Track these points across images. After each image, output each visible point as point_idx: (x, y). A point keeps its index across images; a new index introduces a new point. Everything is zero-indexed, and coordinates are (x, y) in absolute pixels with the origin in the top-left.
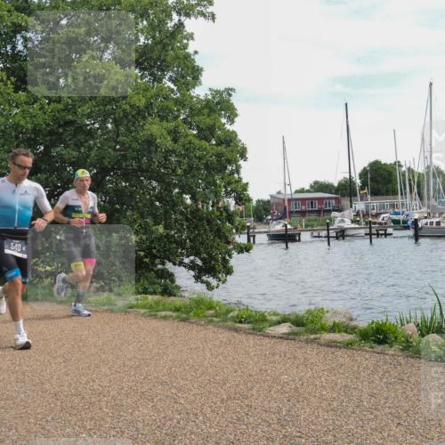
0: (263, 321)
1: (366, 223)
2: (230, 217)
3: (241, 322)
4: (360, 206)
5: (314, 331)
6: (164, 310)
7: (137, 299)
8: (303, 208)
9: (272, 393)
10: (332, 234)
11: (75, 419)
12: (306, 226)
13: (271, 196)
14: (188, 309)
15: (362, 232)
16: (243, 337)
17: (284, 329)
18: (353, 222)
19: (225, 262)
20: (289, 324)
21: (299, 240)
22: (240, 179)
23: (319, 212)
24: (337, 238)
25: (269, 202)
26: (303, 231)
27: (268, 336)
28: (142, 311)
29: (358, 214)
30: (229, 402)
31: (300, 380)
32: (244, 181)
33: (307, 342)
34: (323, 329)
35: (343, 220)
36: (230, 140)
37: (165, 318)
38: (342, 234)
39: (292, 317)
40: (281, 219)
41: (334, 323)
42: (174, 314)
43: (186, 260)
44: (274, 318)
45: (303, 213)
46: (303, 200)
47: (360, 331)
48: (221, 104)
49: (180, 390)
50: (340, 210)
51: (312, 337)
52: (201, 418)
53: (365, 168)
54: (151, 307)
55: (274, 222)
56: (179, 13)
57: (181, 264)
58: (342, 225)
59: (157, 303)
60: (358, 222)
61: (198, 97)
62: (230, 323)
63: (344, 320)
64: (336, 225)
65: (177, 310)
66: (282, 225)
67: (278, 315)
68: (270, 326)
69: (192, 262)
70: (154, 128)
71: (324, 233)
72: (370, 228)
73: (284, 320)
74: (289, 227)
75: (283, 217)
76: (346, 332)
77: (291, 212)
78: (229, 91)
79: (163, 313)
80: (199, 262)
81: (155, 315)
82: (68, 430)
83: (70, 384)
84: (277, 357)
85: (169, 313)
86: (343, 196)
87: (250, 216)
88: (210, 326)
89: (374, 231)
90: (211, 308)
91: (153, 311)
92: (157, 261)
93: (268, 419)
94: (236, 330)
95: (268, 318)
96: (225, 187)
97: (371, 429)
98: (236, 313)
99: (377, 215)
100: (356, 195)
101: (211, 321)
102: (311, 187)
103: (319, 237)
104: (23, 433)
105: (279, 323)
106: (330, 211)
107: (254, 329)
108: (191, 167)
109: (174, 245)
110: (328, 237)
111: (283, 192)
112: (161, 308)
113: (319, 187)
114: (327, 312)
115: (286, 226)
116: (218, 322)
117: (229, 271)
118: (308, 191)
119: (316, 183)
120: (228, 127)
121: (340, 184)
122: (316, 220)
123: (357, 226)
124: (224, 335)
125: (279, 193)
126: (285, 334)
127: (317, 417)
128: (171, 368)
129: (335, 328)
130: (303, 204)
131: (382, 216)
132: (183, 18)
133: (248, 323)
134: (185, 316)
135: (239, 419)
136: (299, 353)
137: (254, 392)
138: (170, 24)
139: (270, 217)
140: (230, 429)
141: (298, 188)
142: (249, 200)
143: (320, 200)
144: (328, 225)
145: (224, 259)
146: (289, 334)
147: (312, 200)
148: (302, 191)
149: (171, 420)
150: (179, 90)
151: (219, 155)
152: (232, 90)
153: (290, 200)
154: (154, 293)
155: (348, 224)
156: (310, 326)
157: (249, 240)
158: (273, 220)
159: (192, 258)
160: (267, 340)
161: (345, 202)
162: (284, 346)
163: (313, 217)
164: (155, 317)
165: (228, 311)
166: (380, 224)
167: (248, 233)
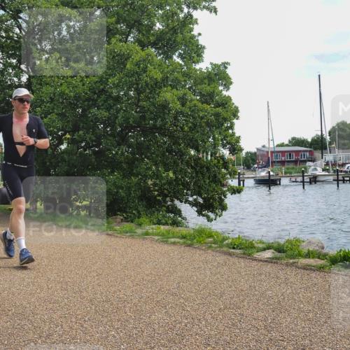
0: (252, 248)
1: (334, 171)
2: (225, 164)
3: (234, 248)
4: (329, 157)
5: (293, 257)
6: (173, 238)
7: (152, 229)
8: (283, 159)
9: (260, 305)
10: (307, 179)
11: (106, 320)
12: (285, 173)
13: (258, 149)
14: (192, 237)
15: (331, 178)
16: (235, 260)
17: (268, 254)
18: (323, 170)
19: (221, 201)
20: (272, 251)
21: (280, 184)
22: (233, 134)
23: (296, 162)
24: (310, 183)
25: (255, 153)
26: (283, 177)
27: (255, 260)
28: (156, 238)
29: (327, 164)
30: (225, 311)
31: (282, 295)
32: (237, 135)
33: (287, 265)
34: (300, 255)
35: (316, 168)
36: (225, 103)
37: (174, 243)
38: (314, 180)
39: (275, 245)
40: (265, 167)
41: (309, 251)
42: (182, 241)
43: (191, 199)
44: (261, 246)
45: (283, 163)
46: (283, 153)
47: (330, 257)
48: (219, 75)
49: (186, 300)
50: (313, 161)
51: (291, 261)
52: (204, 323)
53: (333, 127)
54: (163, 235)
55: (260, 170)
56: (188, 7)
57: (187, 201)
58: (314, 172)
59: (168, 232)
60: (328, 170)
61: (200, 69)
62: (225, 249)
63: (317, 248)
64: (310, 172)
65: (184, 237)
66: (266, 172)
67: (263, 243)
68: (257, 252)
69: (195, 200)
70: (168, 95)
71: (300, 179)
72: (338, 175)
73: (269, 248)
74: (271, 173)
75: (267, 166)
76: (319, 258)
77: (273, 162)
78: (225, 65)
79: (173, 240)
80: (201, 200)
81: (167, 241)
82: (101, 328)
83: (102, 293)
84: (263, 276)
85: (177, 240)
86: (315, 149)
87: (240, 165)
88: (209, 251)
89: (340, 178)
90: (211, 236)
91: (165, 239)
92: (168, 199)
93: (256, 326)
94: (230, 254)
95: (256, 245)
96: (222, 140)
97: (341, 336)
98: (230, 241)
99: (343, 165)
100: (326, 149)
101: (210, 247)
102: (290, 142)
103: (296, 182)
104: (67, 329)
105: (264, 249)
106: (305, 161)
107: (244, 254)
108: (195, 125)
109: (181, 187)
110: (303, 182)
111: (267, 146)
112: (171, 235)
113: (296, 142)
114: (303, 242)
115: (269, 172)
116: (216, 248)
117: (224, 208)
118: (287, 145)
119: (293, 139)
120: (224, 93)
121: (313, 140)
122: (293, 168)
123: (327, 173)
124: (221, 258)
125: (264, 146)
126: (269, 258)
127: (296, 325)
128: (179, 283)
129: (309, 255)
130: (283, 156)
131: (347, 165)
132: (191, 10)
133: (240, 249)
134: (190, 242)
135: (233, 325)
136: (281, 274)
137: (245, 303)
138: (182, 15)
139: (256, 166)
140: (227, 332)
141: (279, 143)
142: (241, 150)
143: (297, 152)
144: (303, 172)
145: (220, 198)
146: (273, 258)
147: (290, 153)
148: (282, 145)
149: (180, 323)
150: (186, 65)
151: (217, 115)
152: (228, 63)
153: (272, 152)
154: (166, 224)
155: (319, 172)
156: (289, 253)
157: (239, 184)
158: (259, 168)
159: (195, 197)
160: (255, 263)
161: (317, 154)
162: (268, 268)
163: (291, 166)
164: (166, 242)
165: (224, 239)
166: (345, 172)
167: (239, 178)
